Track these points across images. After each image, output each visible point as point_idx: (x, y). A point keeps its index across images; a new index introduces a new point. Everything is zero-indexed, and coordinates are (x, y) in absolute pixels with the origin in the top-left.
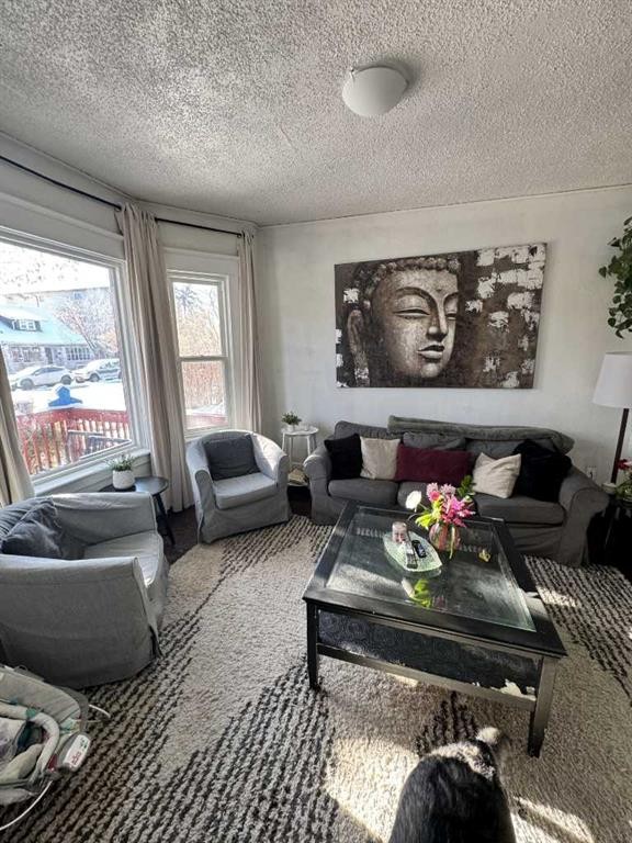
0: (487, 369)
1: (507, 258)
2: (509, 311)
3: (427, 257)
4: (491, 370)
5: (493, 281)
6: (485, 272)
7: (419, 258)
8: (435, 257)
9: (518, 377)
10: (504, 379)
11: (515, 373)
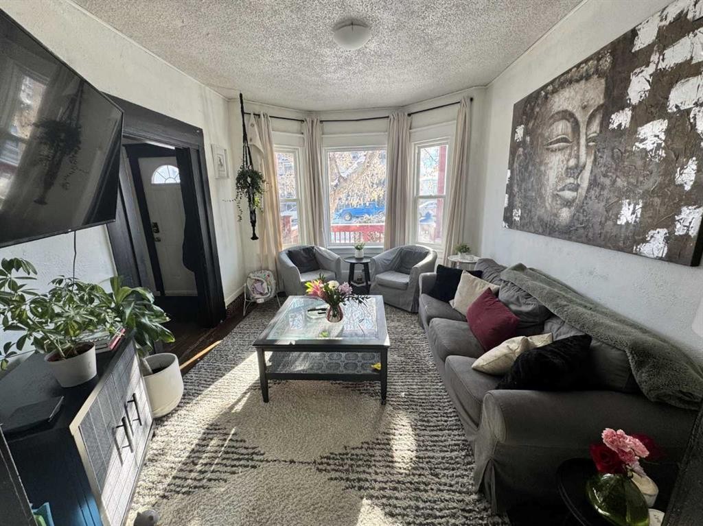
0: (622, 221)
1: (681, 17)
2: (669, 117)
3: (578, 66)
4: (627, 223)
5: (651, 69)
6: (643, 58)
7: (571, 70)
8: (586, 61)
9: (667, 239)
10: (644, 241)
11: (663, 231)
